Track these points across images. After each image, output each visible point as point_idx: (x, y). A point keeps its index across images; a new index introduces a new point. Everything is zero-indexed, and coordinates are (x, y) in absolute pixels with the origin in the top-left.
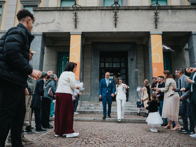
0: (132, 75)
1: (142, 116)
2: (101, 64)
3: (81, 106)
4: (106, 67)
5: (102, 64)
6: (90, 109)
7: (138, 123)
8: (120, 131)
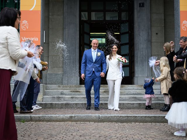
0: (141, 34)
1: (159, 111)
2: (82, 13)
3: (45, 94)
4: (92, 19)
5: (85, 15)
6: (63, 99)
7: (151, 122)
8: (118, 135)
